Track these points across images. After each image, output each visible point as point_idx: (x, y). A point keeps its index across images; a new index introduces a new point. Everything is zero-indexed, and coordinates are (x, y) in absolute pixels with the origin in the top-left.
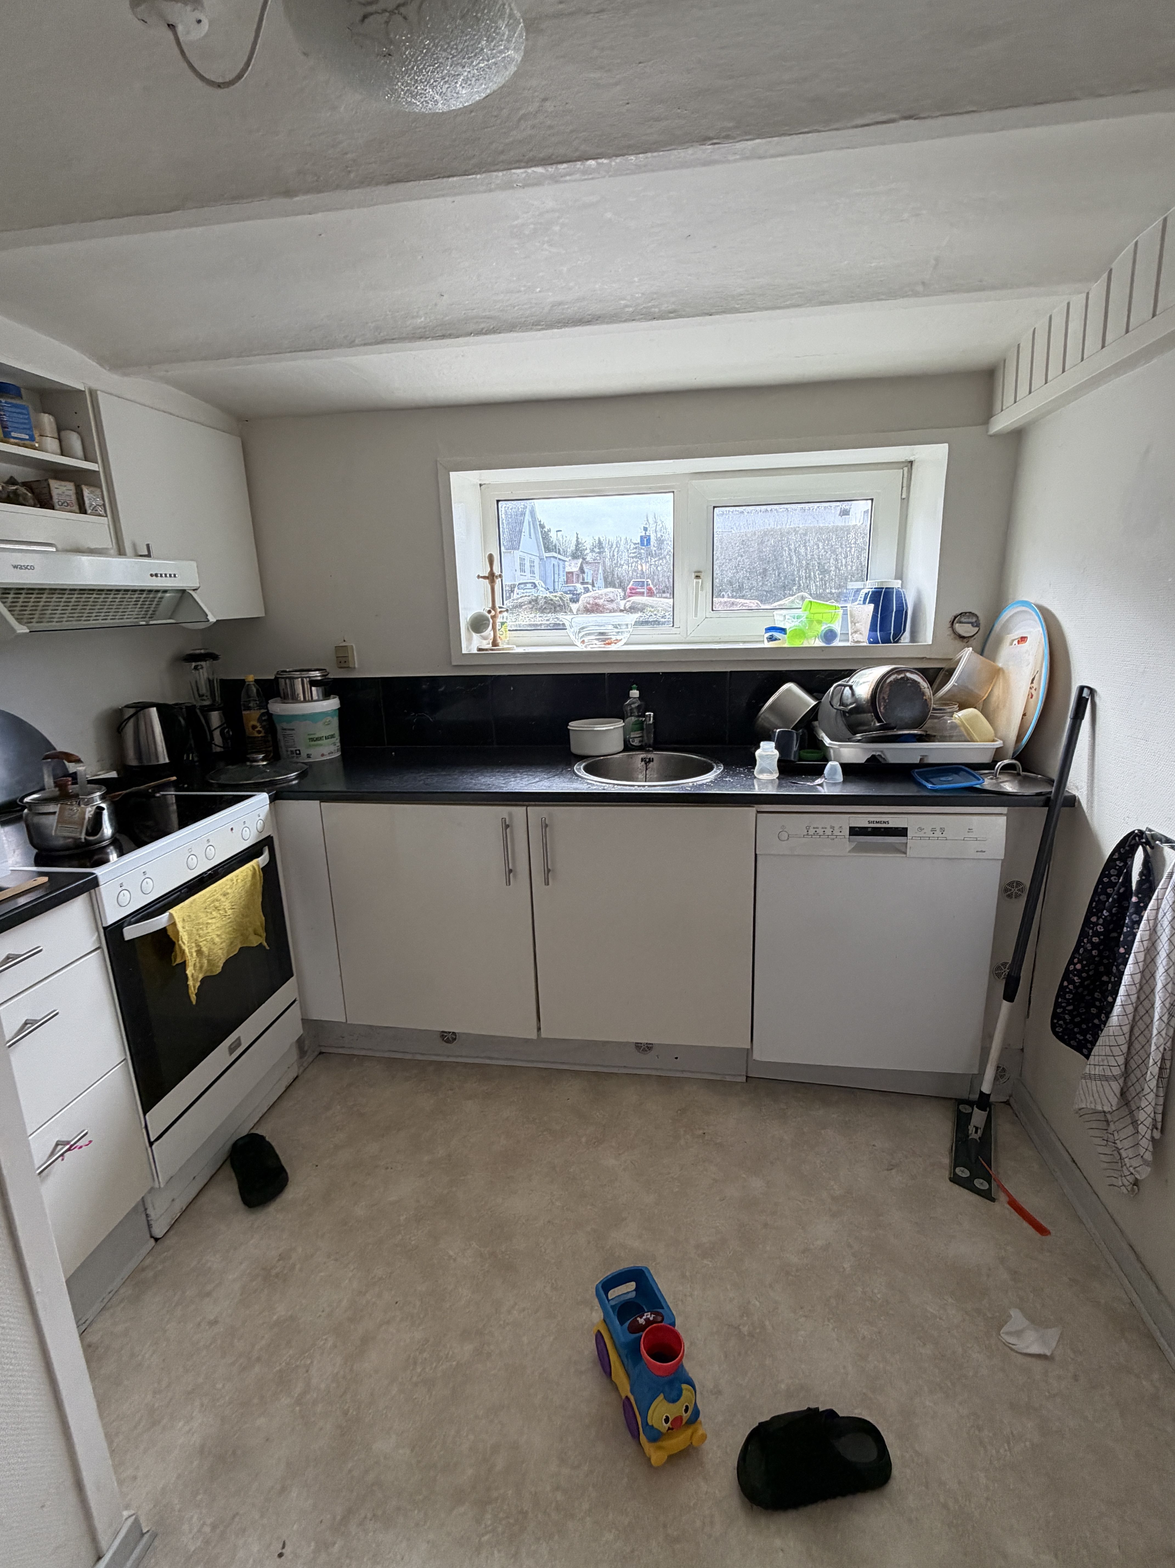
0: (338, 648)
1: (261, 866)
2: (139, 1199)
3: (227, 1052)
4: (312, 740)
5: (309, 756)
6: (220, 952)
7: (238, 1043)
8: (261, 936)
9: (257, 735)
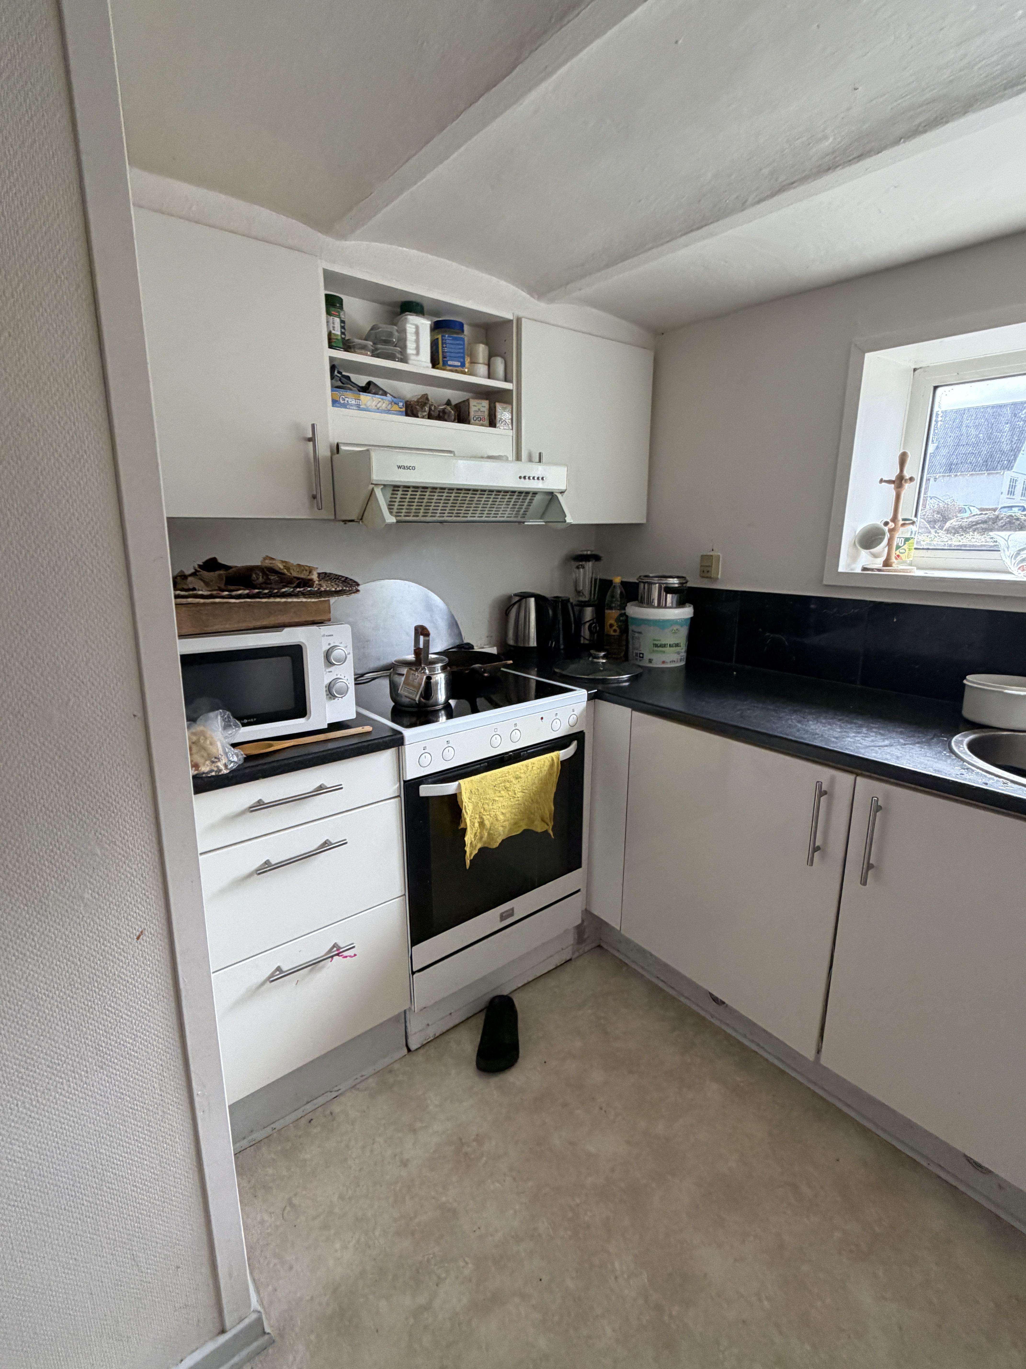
0: (703, 557)
1: (561, 759)
2: (403, 1010)
3: (499, 919)
4: (656, 646)
5: (650, 661)
6: (501, 829)
7: (511, 913)
8: (548, 825)
9: (612, 633)
